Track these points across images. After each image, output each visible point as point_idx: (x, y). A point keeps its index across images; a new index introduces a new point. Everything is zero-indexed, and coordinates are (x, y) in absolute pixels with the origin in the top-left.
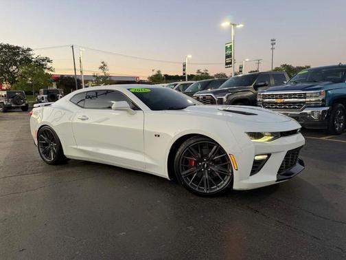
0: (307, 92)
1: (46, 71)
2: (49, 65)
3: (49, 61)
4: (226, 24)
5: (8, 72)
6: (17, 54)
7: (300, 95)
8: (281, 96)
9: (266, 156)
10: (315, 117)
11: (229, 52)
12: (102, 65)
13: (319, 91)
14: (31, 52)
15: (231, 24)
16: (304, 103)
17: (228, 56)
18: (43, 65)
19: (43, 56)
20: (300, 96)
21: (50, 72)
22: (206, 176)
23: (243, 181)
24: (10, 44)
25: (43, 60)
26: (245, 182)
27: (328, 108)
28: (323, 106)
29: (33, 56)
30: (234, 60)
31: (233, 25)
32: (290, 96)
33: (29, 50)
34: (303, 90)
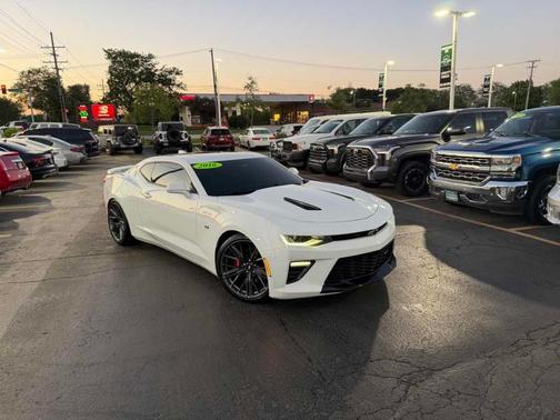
0: (494, 156)
1: (175, 89)
2: (178, 79)
3: (177, 73)
4: (442, 13)
5: (125, 91)
6: (136, 64)
7: (483, 160)
8: (457, 160)
9: (309, 263)
10: (503, 196)
11: (446, 61)
12: (249, 82)
13: (511, 156)
14: (153, 61)
15: (452, 12)
16: (488, 173)
17: (446, 68)
18: (170, 80)
19: (170, 67)
20: (483, 162)
21: (180, 91)
22: (249, 278)
23: (279, 289)
24: (126, 50)
25: (170, 72)
26: (281, 290)
27: (526, 183)
28: (517, 179)
29: (157, 67)
30: (456, 75)
31: (457, 13)
32: (470, 161)
33: (151, 57)
34: (487, 152)
